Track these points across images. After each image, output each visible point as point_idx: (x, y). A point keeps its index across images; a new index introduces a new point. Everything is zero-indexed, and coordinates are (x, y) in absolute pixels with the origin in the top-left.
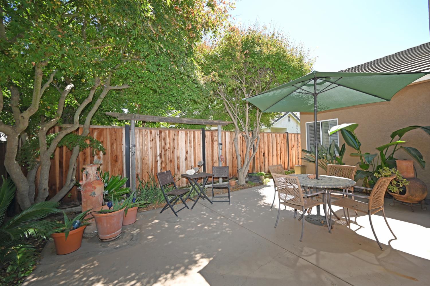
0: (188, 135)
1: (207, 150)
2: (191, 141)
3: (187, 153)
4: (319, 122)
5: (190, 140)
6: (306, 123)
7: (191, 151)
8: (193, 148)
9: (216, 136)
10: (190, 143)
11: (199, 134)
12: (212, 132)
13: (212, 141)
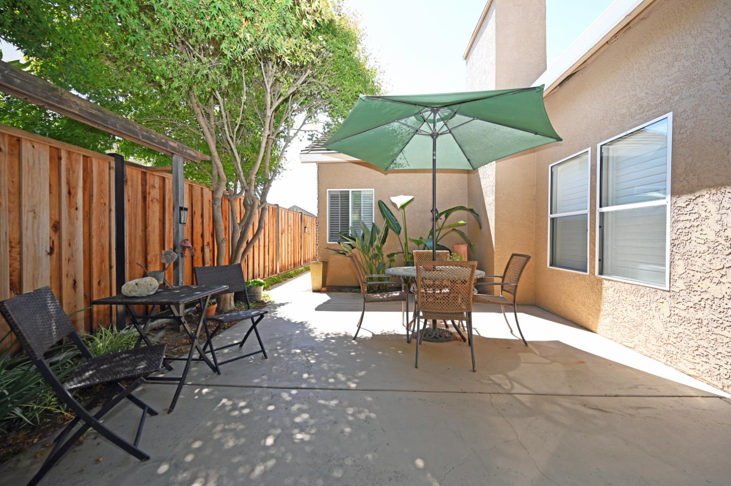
0: (64, 162)
1: (130, 222)
2: (75, 187)
3: (56, 227)
4: (348, 191)
5: (68, 183)
6: (328, 190)
7: (72, 223)
8: (80, 213)
9: (157, 186)
10: (69, 193)
11: (103, 171)
12: (144, 174)
13: (144, 198)
